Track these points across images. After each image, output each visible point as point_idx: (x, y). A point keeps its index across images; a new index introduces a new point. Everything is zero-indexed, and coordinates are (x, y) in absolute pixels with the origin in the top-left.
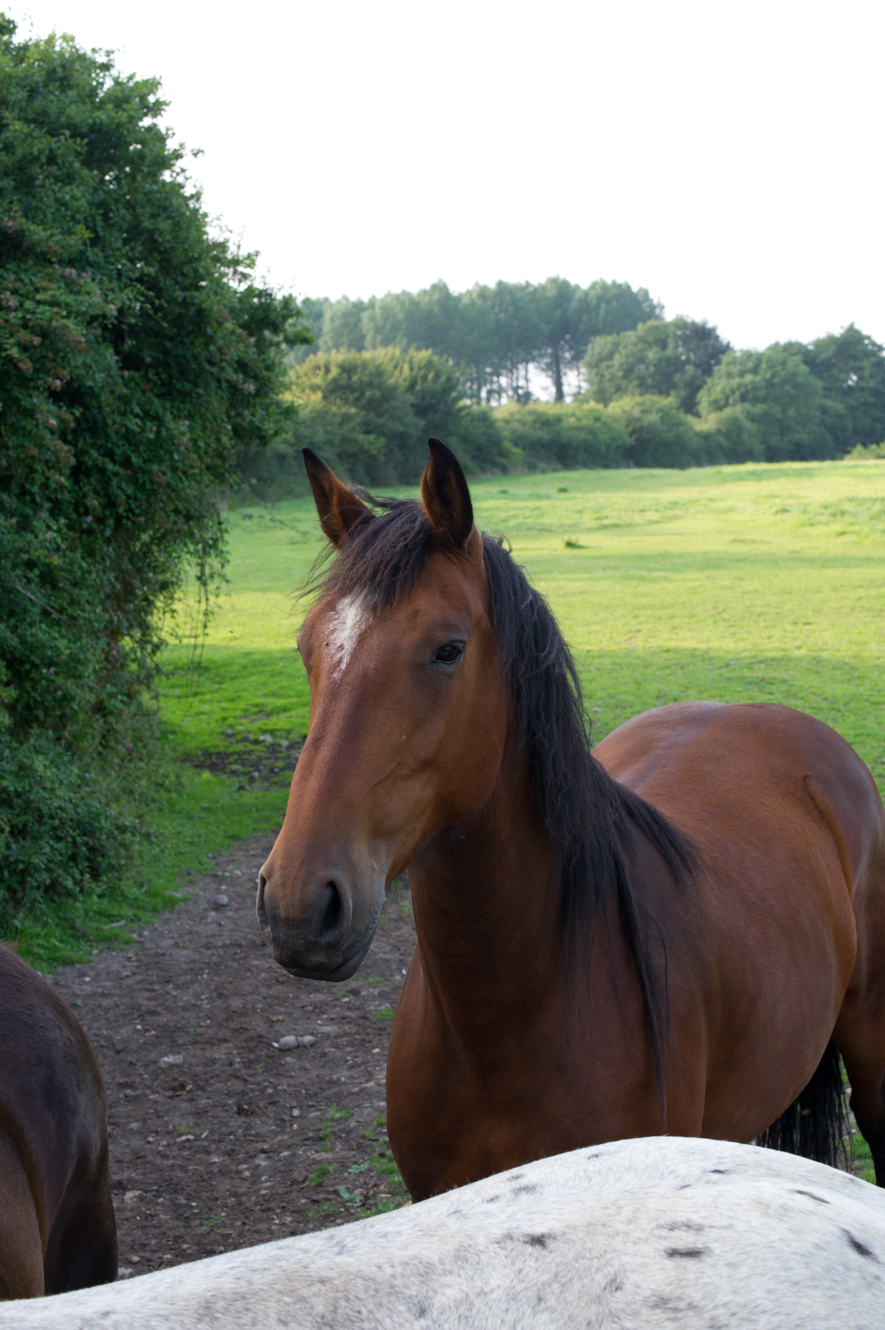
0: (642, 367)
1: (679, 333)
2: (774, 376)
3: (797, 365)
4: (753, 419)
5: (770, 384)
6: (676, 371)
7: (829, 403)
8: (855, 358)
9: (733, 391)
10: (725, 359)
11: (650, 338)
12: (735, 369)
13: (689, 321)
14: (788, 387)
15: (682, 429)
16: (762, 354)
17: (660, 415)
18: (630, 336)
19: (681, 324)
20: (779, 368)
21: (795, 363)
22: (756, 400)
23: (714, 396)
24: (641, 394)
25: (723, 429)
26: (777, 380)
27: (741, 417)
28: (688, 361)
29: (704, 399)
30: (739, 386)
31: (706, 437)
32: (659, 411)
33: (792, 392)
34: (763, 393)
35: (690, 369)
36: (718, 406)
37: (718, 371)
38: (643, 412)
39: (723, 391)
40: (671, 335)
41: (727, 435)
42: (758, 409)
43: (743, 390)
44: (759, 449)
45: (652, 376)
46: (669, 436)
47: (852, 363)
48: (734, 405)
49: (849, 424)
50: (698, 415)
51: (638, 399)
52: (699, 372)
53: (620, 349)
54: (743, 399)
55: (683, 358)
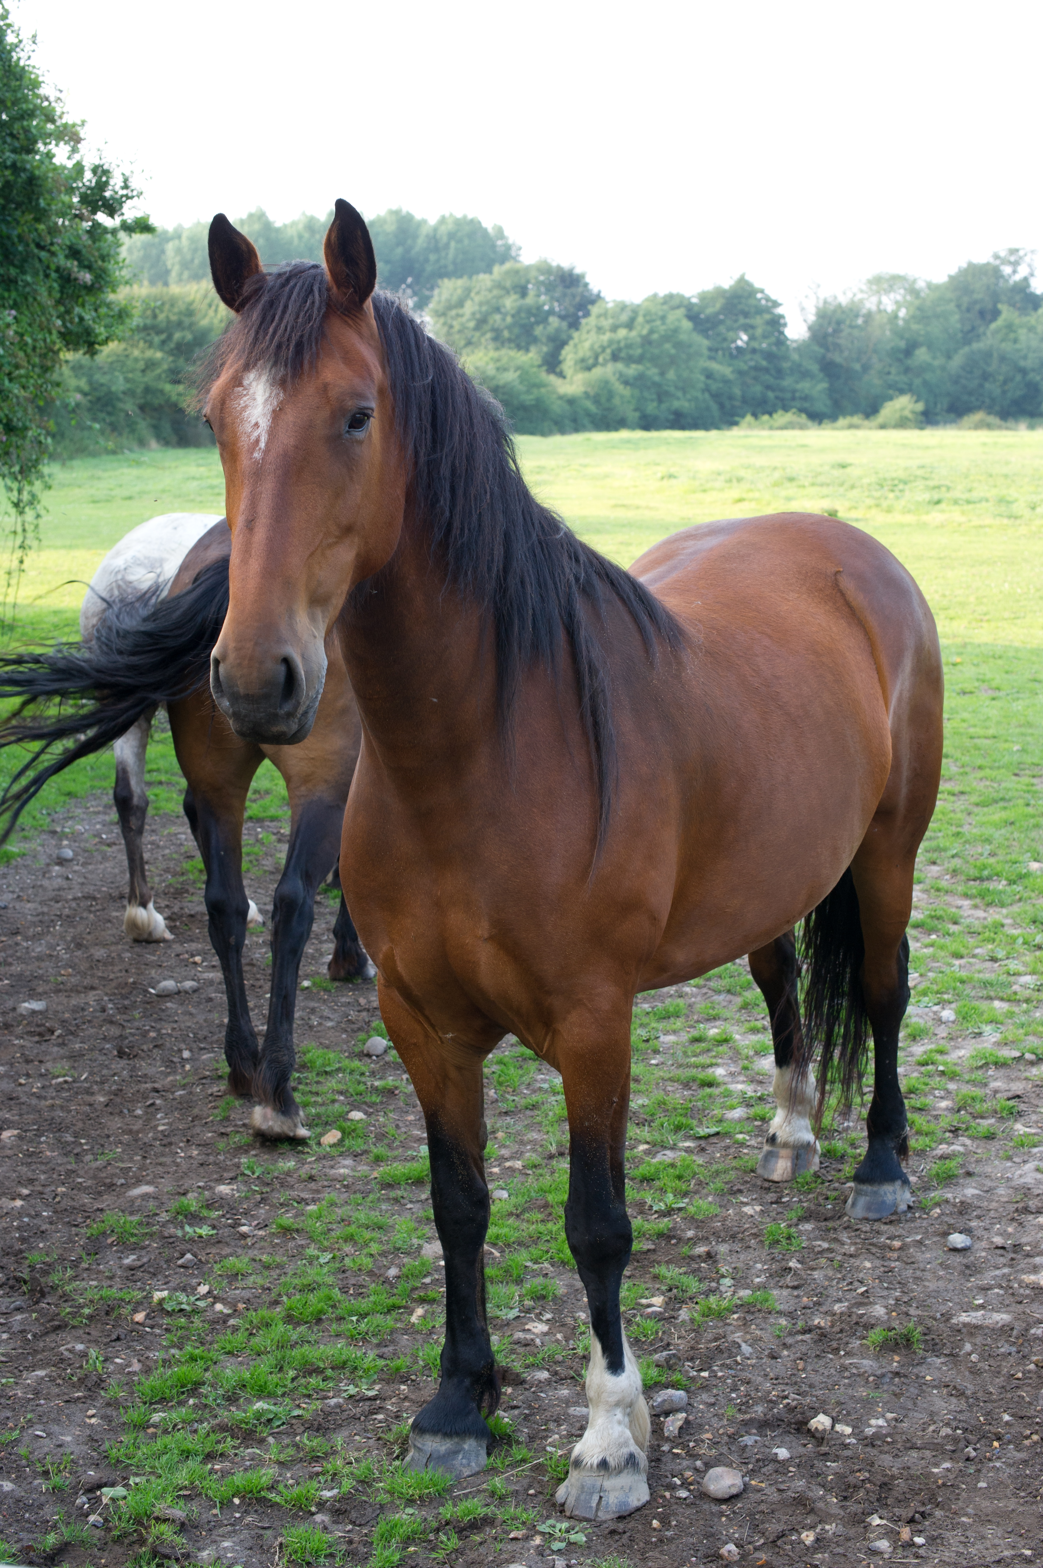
0: (498, 317)
1: (542, 278)
2: (651, 332)
3: (679, 320)
4: (626, 383)
5: (646, 341)
6: (538, 323)
7: (714, 366)
8: (746, 315)
9: (604, 349)
10: (595, 310)
11: (508, 284)
12: (606, 323)
13: (554, 264)
14: (667, 346)
15: (543, 390)
16: (639, 306)
17: (518, 373)
18: (484, 280)
19: (545, 269)
20: (658, 323)
21: (676, 317)
22: (630, 360)
23: (581, 354)
24: (497, 349)
25: (592, 393)
26: (655, 336)
27: (613, 379)
28: (551, 312)
29: (569, 356)
30: (611, 342)
31: (571, 401)
32: (517, 368)
33: (673, 351)
34: (639, 351)
35: (554, 321)
36: (586, 366)
37: (587, 324)
38: (498, 369)
39: (592, 348)
40: (533, 281)
41: (596, 400)
42: (632, 370)
43: (614, 346)
44: (632, 416)
45: (509, 328)
46: (528, 399)
47: (742, 320)
48: (604, 365)
49: (737, 391)
50: (561, 375)
51: (492, 354)
52: (564, 325)
53: (473, 295)
54: (615, 357)
55: (546, 308)
